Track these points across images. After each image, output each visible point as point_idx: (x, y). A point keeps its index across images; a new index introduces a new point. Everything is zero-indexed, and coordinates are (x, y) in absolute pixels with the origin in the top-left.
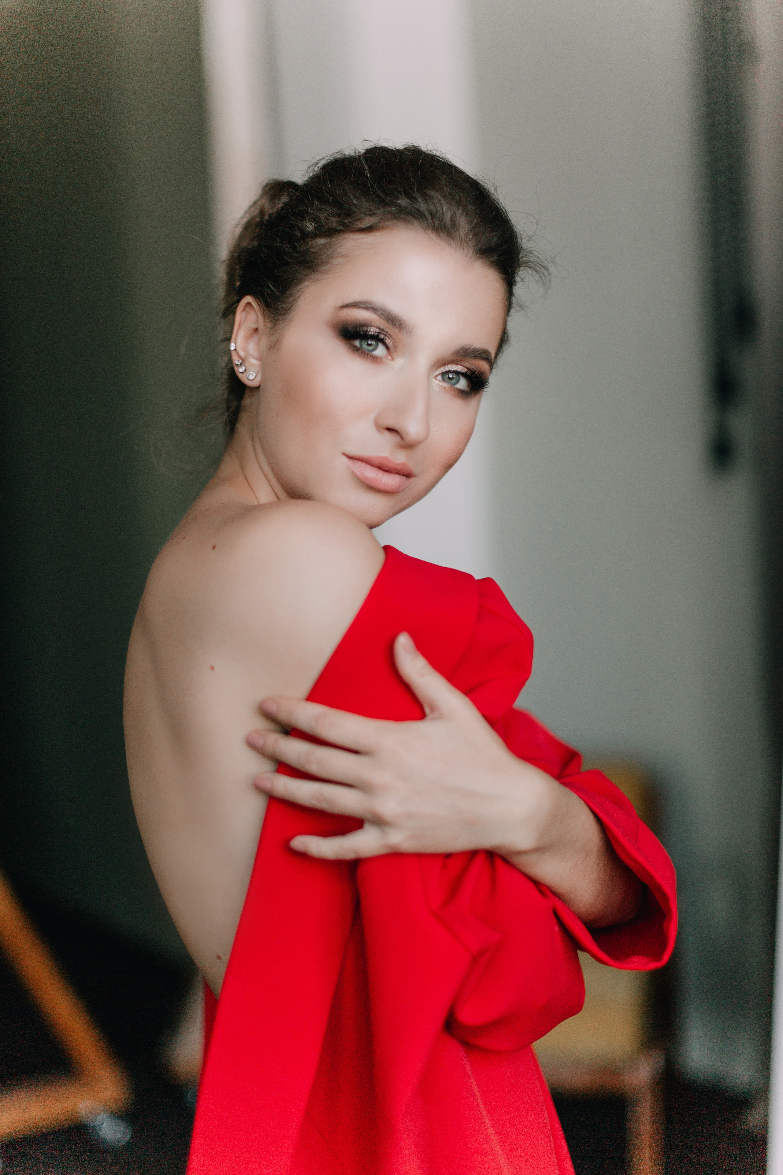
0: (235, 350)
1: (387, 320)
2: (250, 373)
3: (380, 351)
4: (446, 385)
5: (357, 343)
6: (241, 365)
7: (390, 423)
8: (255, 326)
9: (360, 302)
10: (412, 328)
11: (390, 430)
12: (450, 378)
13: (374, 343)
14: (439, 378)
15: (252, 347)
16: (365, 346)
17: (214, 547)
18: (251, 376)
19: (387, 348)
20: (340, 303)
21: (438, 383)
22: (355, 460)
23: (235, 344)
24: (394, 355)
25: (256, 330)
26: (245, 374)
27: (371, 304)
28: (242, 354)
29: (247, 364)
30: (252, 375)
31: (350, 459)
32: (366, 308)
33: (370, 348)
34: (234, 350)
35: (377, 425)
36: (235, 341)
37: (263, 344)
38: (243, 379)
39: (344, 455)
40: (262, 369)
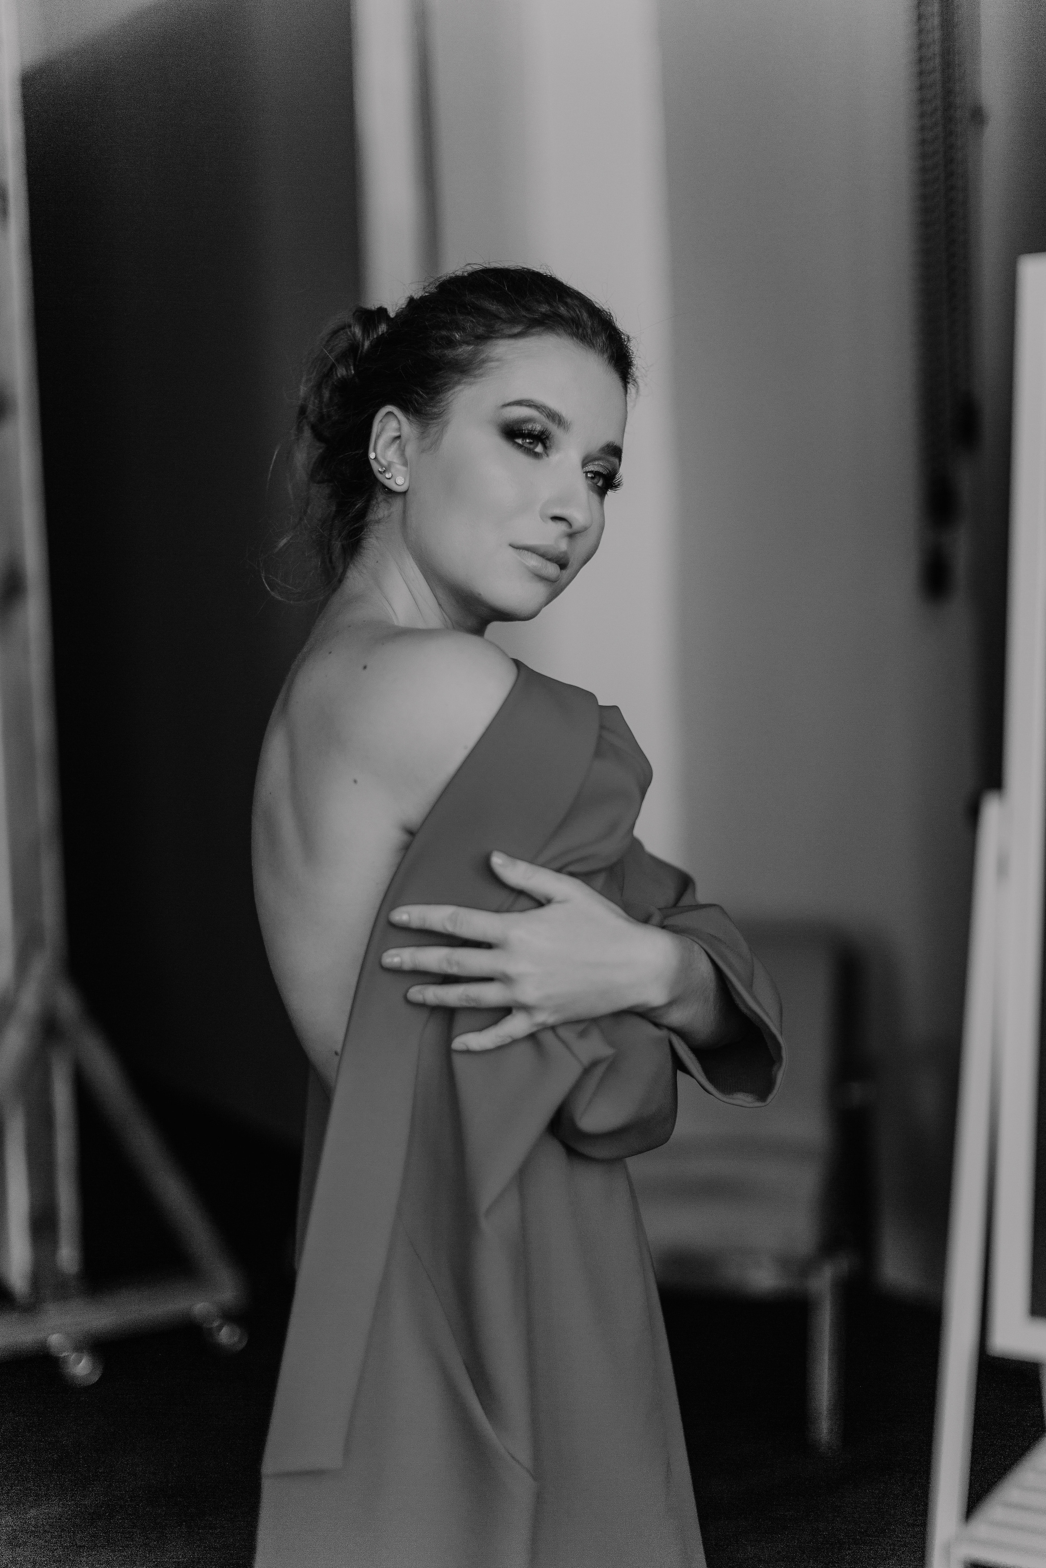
1: (548, 417)
2: (397, 479)
3: (541, 448)
4: (590, 483)
6: (386, 471)
7: (557, 513)
9: (522, 401)
10: (569, 424)
11: (558, 518)
13: (534, 441)
17: (365, 667)
18: (398, 481)
19: (547, 446)
20: (502, 403)
22: (521, 550)
23: (375, 452)
24: (550, 453)
25: (401, 436)
26: (390, 480)
27: (532, 402)
28: (384, 461)
29: (393, 470)
30: (400, 480)
31: (516, 549)
32: (530, 406)
34: (374, 458)
35: (543, 516)
36: (375, 450)
37: (410, 450)
38: (391, 484)
39: (511, 545)
40: (410, 474)
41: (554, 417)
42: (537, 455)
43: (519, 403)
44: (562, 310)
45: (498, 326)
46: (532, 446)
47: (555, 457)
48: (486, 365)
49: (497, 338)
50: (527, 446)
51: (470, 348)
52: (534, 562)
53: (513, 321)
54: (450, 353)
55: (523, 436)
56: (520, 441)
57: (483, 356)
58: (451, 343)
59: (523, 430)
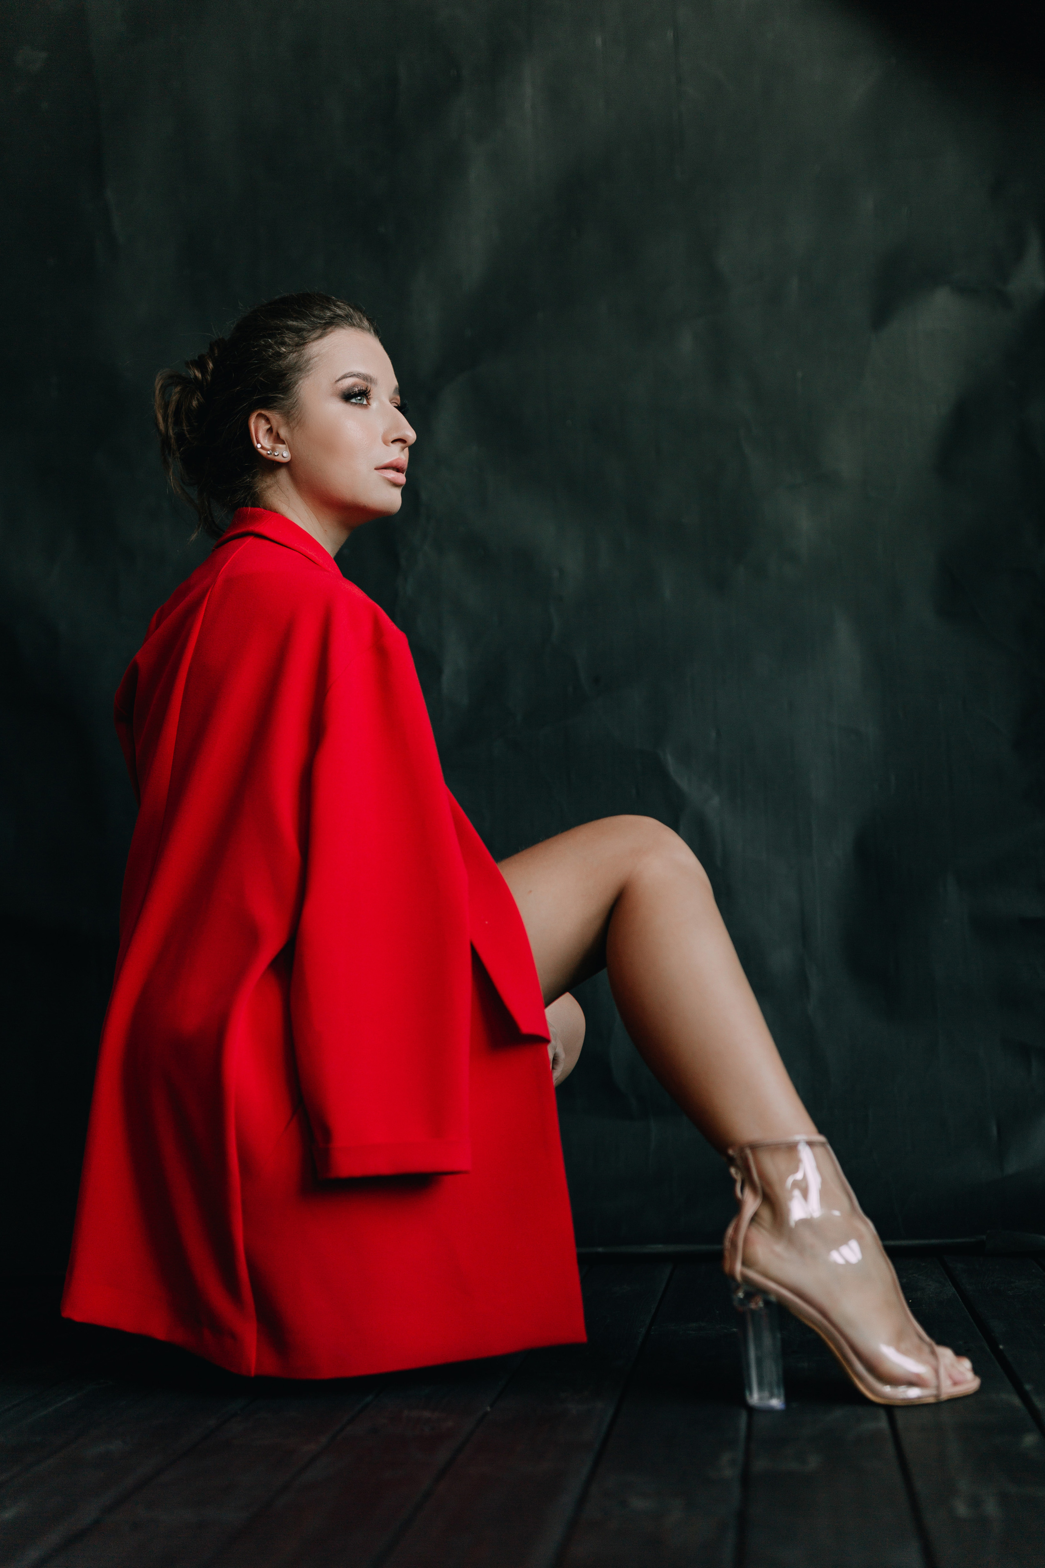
0: (263, 448)
1: (363, 379)
6: (272, 452)
7: (395, 437)
9: (346, 375)
10: (376, 380)
11: (395, 441)
18: (284, 455)
22: (383, 469)
24: (370, 402)
26: (280, 456)
27: (351, 373)
28: (268, 447)
29: (276, 450)
31: (380, 470)
32: (351, 377)
35: (385, 442)
36: (258, 442)
37: (283, 433)
38: (279, 459)
39: (375, 469)
40: (289, 448)
41: (366, 378)
42: (366, 406)
43: (344, 377)
44: (339, 312)
45: (305, 334)
46: (361, 402)
47: (374, 404)
48: (311, 362)
49: (309, 342)
50: (359, 402)
51: (295, 355)
52: (392, 475)
53: (314, 329)
54: (284, 363)
55: (355, 395)
56: (353, 401)
57: (305, 358)
58: (280, 356)
59: (351, 393)
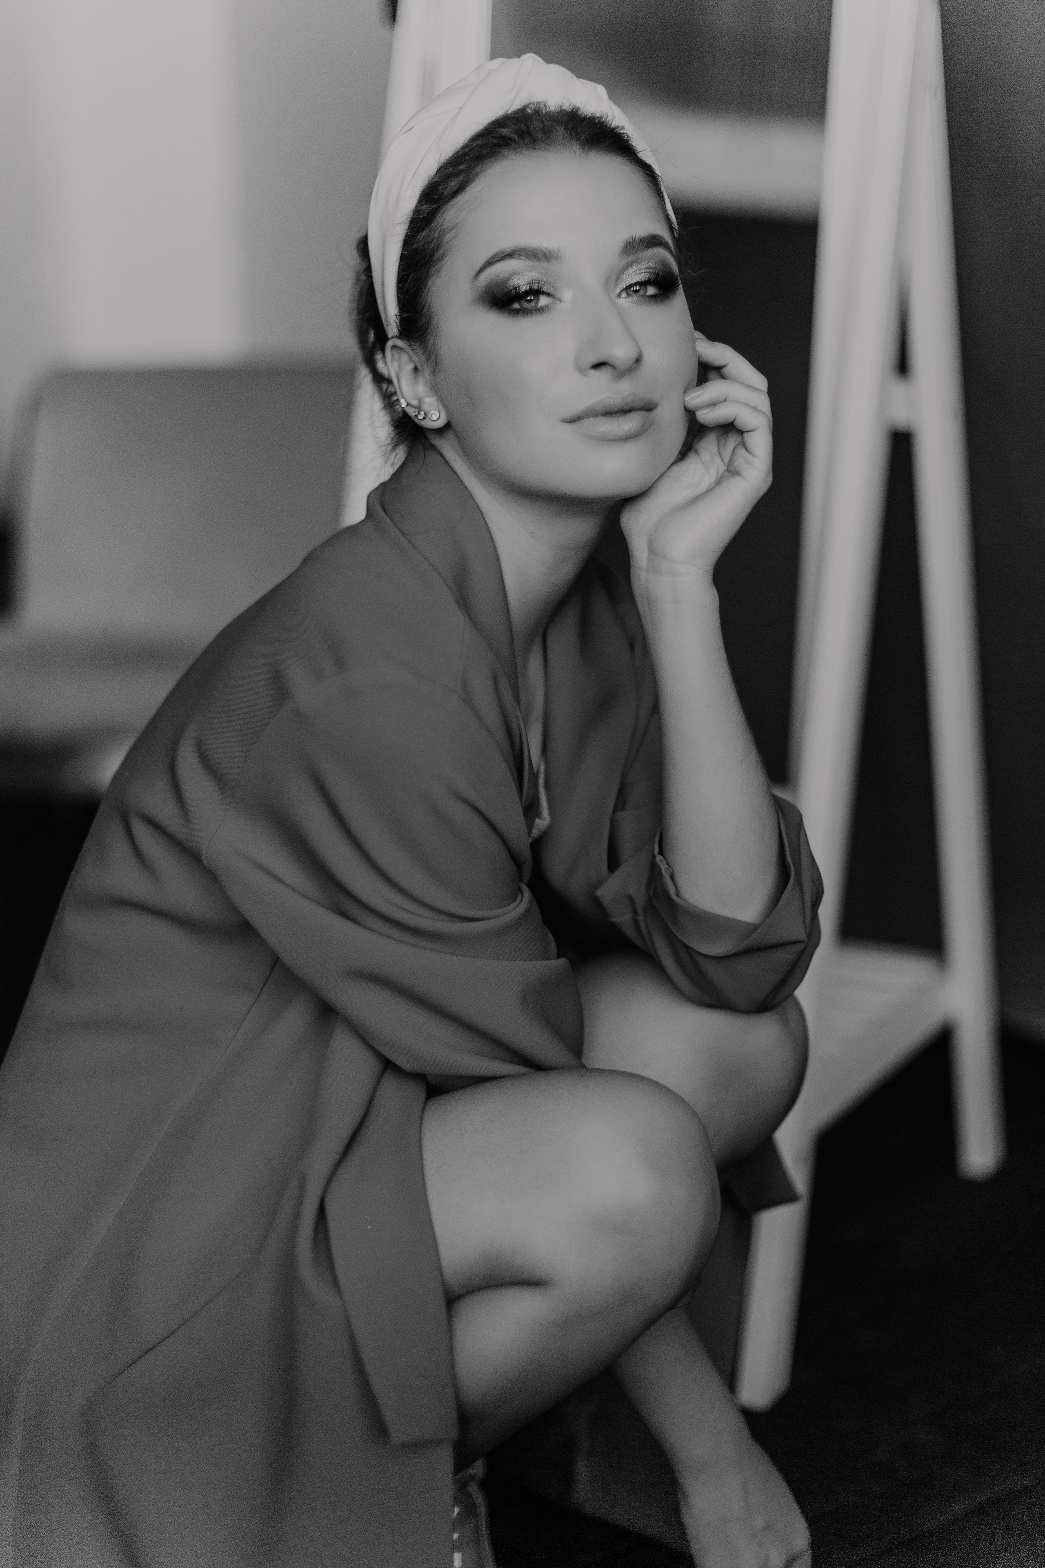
0: (408, 404)
2: (432, 414)
3: (543, 301)
4: (635, 298)
5: (516, 306)
6: (419, 412)
7: (595, 360)
8: (411, 366)
10: (558, 251)
11: (598, 366)
12: (636, 291)
13: (532, 298)
14: (624, 295)
15: (421, 388)
16: (526, 305)
18: (433, 416)
19: (548, 295)
20: (473, 274)
21: (625, 302)
22: (579, 421)
23: (403, 397)
24: (560, 296)
25: (416, 369)
26: (427, 418)
28: (415, 403)
29: (424, 408)
30: (435, 415)
33: (533, 304)
34: (407, 406)
35: (583, 371)
38: (427, 423)
39: (566, 422)
41: (539, 255)
48: (443, 243)
49: (446, 203)
50: (528, 307)
52: (602, 426)
55: (517, 298)
59: (511, 292)
